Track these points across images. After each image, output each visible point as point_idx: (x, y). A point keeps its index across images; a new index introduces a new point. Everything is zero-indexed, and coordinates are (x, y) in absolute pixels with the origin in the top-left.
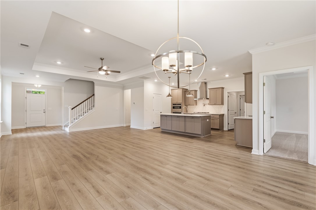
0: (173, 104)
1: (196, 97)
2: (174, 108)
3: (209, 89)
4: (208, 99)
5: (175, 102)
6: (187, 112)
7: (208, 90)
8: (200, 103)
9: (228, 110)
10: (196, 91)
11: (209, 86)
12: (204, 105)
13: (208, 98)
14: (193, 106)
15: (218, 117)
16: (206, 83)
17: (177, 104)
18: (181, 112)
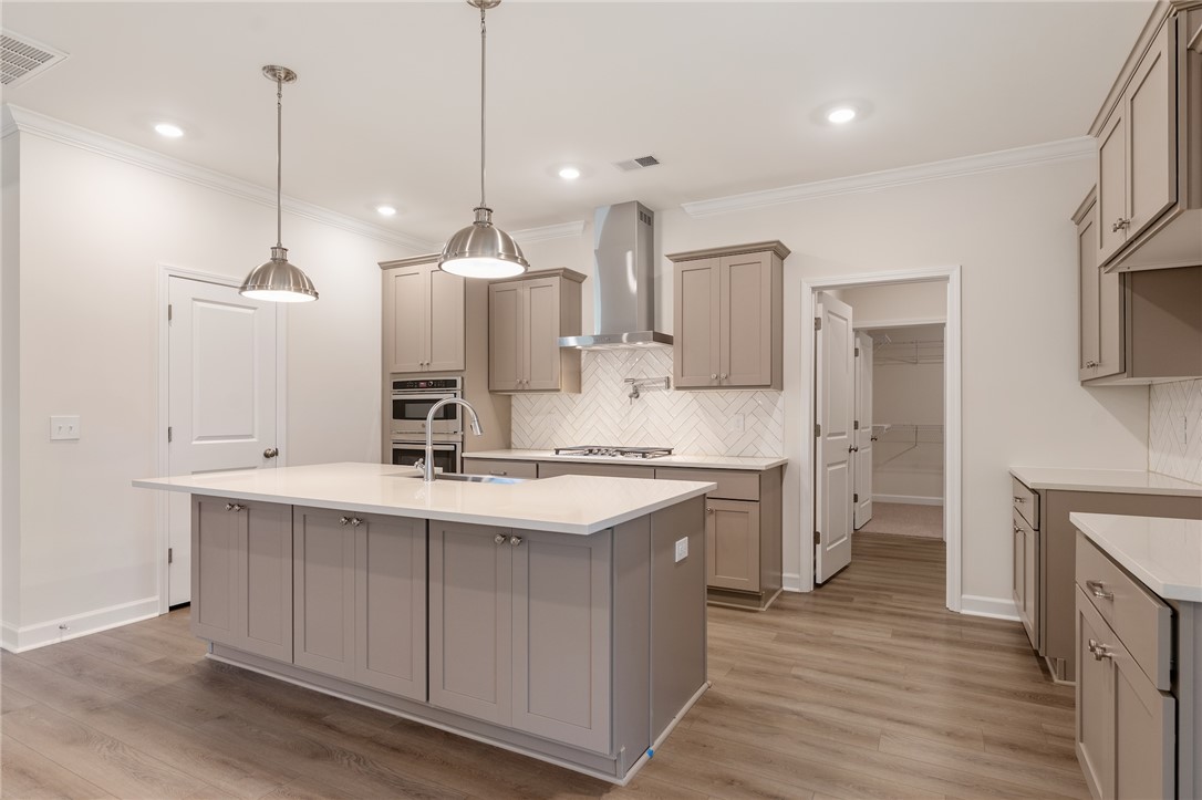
0: (397, 385)
1: (571, 324)
2: (399, 410)
3: (677, 259)
4: (665, 339)
5: (410, 366)
6: (508, 446)
7: (667, 271)
8: (606, 379)
9: (817, 431)
10: (572, 279)
11: (674, 239)
12: (631, 390)
13: (667, 328)
14: (554, 396)
15: (750, 488)
16: (647, 217)
17: (428, 381)
18: (452, 448)
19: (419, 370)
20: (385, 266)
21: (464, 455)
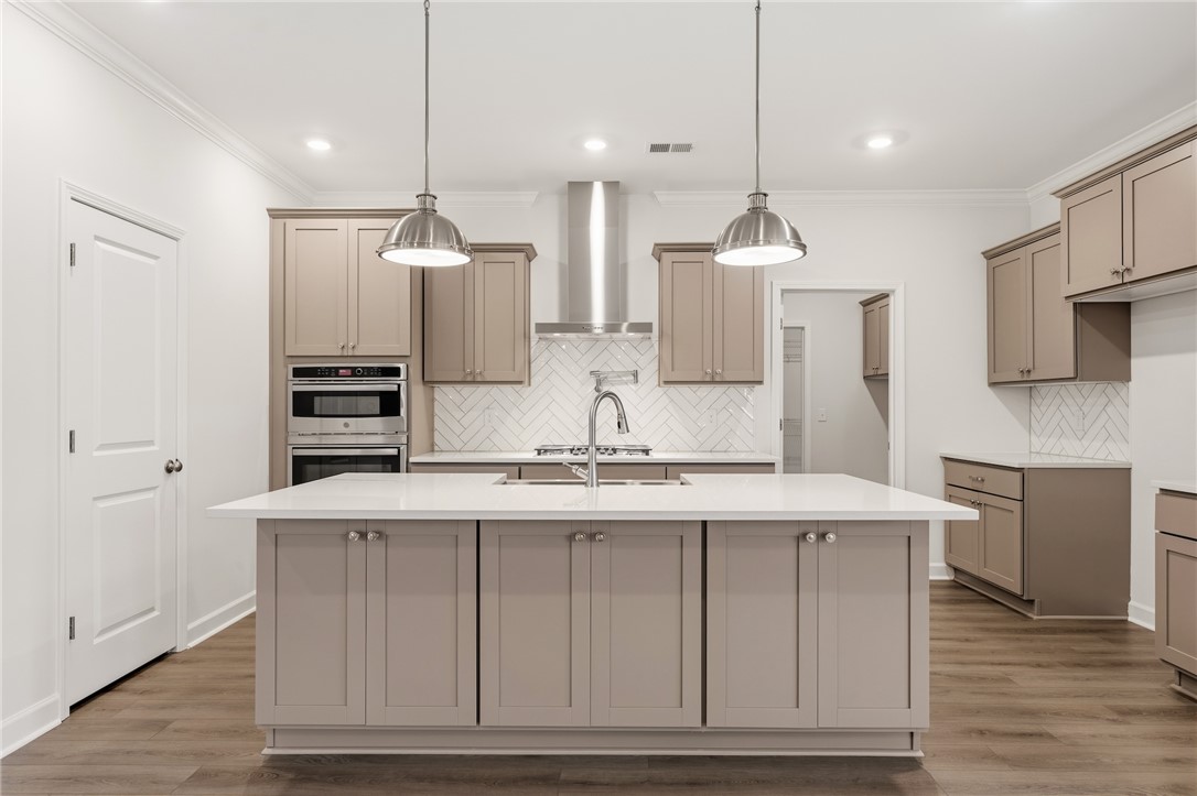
0: (298, 373)
2: (304, 405)
3: (667, 249)
5: (319, 346)
6: (432, 448)
8: (561, 370)
17: (353, 369)
18: (394, 452)
19: (339, 354)
20: (275, 214)
21: (412, 460)
